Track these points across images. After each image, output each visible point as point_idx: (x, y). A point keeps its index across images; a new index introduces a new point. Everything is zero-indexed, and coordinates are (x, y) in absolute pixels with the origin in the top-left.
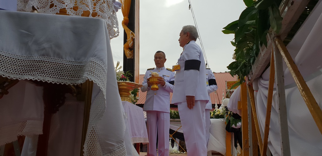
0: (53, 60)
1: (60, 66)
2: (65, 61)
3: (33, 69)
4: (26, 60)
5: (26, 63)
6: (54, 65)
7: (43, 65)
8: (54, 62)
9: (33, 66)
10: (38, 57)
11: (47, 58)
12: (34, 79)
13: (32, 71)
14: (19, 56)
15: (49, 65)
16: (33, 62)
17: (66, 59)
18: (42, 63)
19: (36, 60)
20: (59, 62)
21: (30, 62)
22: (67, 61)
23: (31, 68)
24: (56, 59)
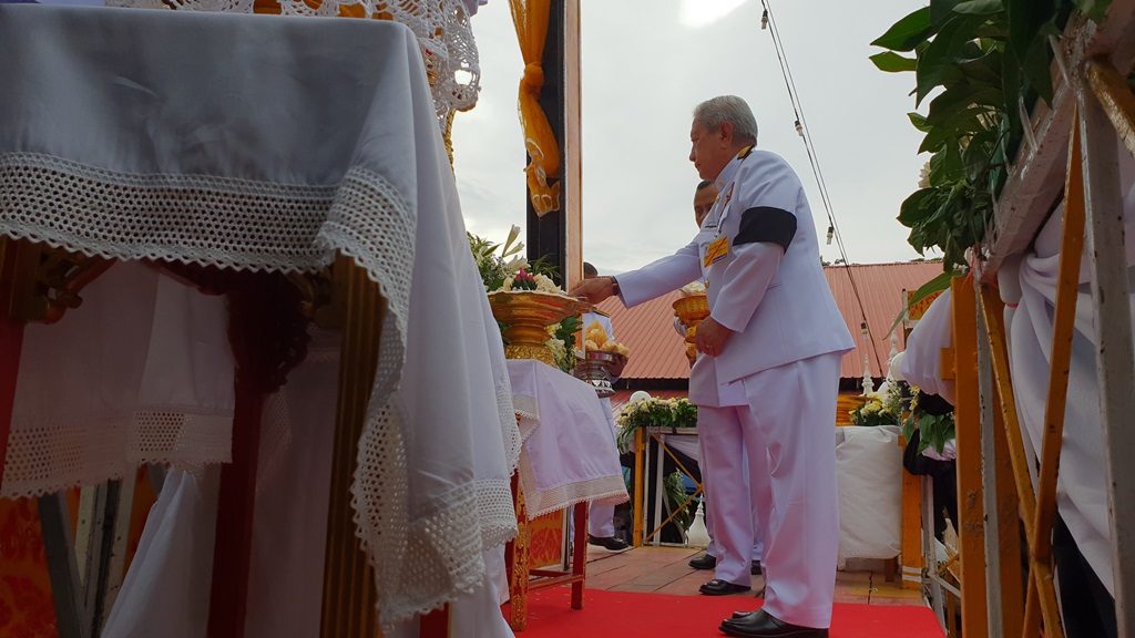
0: (231, 188)
1: (259, 208)
2: (275, 187)
3: (165, 221)
4: (141, 190)
5: (141, 200)
6: (237, 203)
7: (200, 205)
8: (237, 193)
9: (164, 210)
10: (179, 178)
11: (210, 180)
12: (170, 257)
13: (165, 229)
14: (119, 175)
15: (221, 205)
16: (165, 197)
17: (276, 180)
18: (196, 199)
19: (173, 187)
20: (252, 194)
21: (154, 195)
22: (283, 188)
23: (160, 216)
24: (243, 183)
